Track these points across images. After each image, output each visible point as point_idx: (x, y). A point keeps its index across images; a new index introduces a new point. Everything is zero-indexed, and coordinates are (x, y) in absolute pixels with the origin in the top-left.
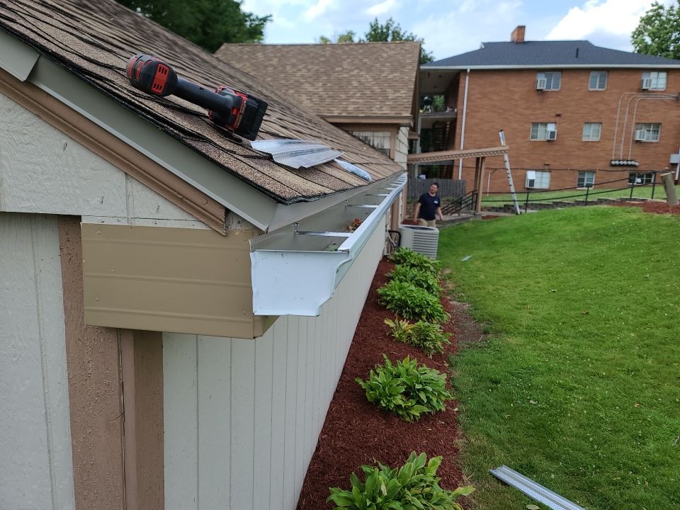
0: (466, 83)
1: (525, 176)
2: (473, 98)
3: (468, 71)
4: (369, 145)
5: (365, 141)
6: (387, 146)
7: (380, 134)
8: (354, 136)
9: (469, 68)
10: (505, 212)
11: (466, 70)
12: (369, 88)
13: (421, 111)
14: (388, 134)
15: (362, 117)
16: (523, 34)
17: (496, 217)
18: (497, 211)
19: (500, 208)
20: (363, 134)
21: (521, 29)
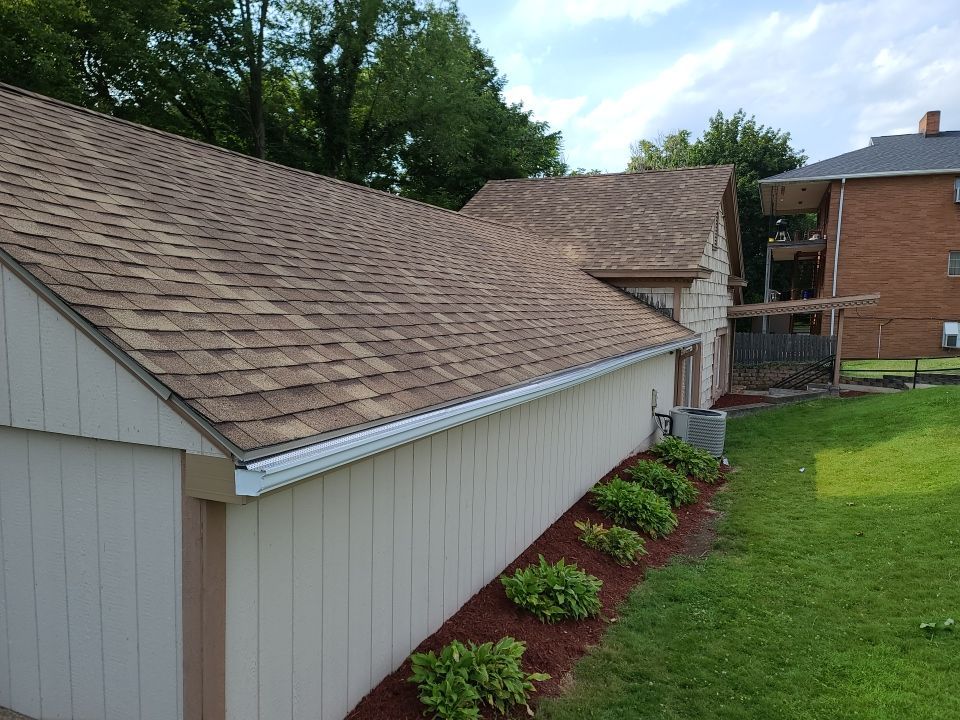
0: (840, 198)
1: (942, 329)
2: (851, 218)
3: (844, 181)
4: (647, 304)
5: (641, 300)
6: (669, 305)
7: (661, 291)
8: (628, 294)
9: (844, 177)
10: (885, 386)
11: (841, 180)
12: (652, 232)
13: (771, 240)
14: (670, 290)
15: (636, 271)
16: (937, 123)
17: (864, 393)
18: (872, 385)
19: (878, 380)
20: (639, 291)
21: (933, 117)
